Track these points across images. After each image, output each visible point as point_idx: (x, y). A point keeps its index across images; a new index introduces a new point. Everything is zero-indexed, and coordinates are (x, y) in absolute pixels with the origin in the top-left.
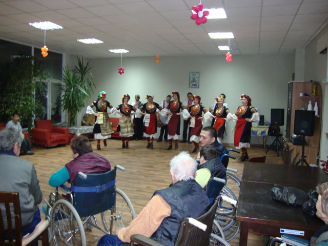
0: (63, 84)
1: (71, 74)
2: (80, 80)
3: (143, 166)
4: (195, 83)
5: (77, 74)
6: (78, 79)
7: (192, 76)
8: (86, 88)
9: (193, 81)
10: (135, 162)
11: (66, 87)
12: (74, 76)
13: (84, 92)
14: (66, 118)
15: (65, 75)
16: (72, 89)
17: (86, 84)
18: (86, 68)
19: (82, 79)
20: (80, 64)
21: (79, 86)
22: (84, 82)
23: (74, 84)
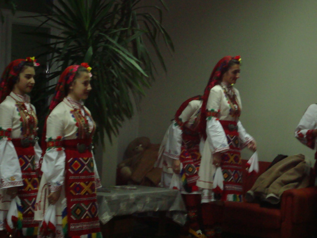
0: (57, 30)
2: (118, 17)
8: (141, 47)
11: (66, 41)
16: (90, 51)
17: (138, 36)
21: (115, 41)
22: (133, 24)
23: (97, 33)
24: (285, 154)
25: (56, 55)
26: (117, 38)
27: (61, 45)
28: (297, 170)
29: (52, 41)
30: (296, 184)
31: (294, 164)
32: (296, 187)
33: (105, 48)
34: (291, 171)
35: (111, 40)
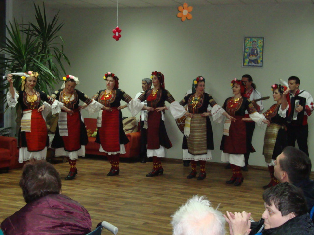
0: (8, 56)
1: (23, 38)
2: (40, 49)
3: (155, 214)
4: (254, 58)
5: (33, 38)
6: (37, 47)
7: (249, 44)
8: (52, 64)
9: (252, 54)
10: (141, 204)
11: (13, 61)
12: (28, 41)
13: (48, 71)
14: (12, 119)
15: (11, 40)
16: (25, 66)
18: (51, 27)
19: (44, 46)
20: (40, 20)
21: (39, 61)
22: (48, 52)
23: (29, 57)
24: (126, 116)
25: (7, 68)
26: (40, 60)
27: (10, 63)
28: (132, 124)
29: (6, 61)
30: (132, 130)
31: (131, 121)
32: (132, 132)
33: (34, 64)
34: (129, 124)
35: (36, 61)
